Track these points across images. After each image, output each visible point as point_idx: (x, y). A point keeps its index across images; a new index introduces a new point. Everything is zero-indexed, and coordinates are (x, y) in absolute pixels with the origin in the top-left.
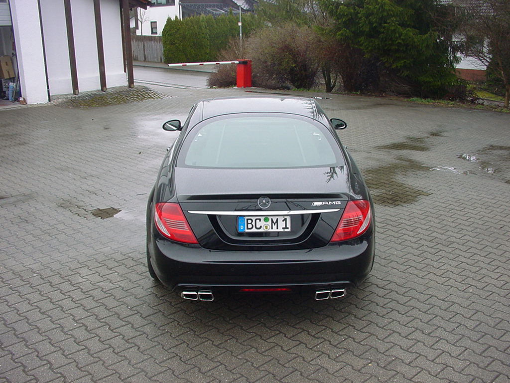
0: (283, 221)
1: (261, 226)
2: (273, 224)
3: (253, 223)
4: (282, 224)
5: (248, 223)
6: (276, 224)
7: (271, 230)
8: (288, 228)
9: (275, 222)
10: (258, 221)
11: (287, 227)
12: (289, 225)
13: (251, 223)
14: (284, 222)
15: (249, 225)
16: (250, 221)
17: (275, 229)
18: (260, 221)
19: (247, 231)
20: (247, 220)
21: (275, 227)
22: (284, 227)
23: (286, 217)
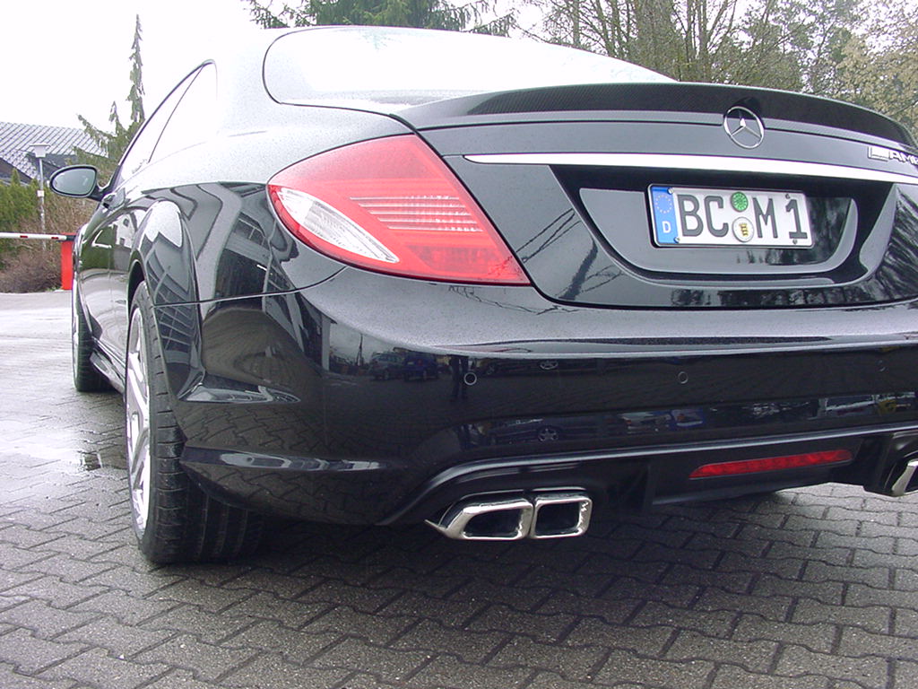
0: (788, 210)
1: (726, 225)
2: (761, 217)
3: (702, 213)
4: (785, 222)
5: (684, 214)
6: (769, 218)
7: (756, 241)
8: (804, 236)
9: (765, 213)
10: (714, 205)
11: (803, 231)
12: (806, 226)
13: (693, 213)
14: (792, 211)
15: (688, 218)
16: (689, 206)
17: (768, 239)
18: (721, 206)
19: (684, 240)
20: (681, 198)
21: (767, 229)
22: (795, 230)
23: (793, 196)
